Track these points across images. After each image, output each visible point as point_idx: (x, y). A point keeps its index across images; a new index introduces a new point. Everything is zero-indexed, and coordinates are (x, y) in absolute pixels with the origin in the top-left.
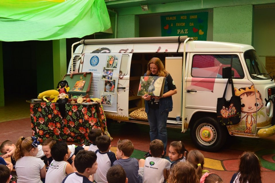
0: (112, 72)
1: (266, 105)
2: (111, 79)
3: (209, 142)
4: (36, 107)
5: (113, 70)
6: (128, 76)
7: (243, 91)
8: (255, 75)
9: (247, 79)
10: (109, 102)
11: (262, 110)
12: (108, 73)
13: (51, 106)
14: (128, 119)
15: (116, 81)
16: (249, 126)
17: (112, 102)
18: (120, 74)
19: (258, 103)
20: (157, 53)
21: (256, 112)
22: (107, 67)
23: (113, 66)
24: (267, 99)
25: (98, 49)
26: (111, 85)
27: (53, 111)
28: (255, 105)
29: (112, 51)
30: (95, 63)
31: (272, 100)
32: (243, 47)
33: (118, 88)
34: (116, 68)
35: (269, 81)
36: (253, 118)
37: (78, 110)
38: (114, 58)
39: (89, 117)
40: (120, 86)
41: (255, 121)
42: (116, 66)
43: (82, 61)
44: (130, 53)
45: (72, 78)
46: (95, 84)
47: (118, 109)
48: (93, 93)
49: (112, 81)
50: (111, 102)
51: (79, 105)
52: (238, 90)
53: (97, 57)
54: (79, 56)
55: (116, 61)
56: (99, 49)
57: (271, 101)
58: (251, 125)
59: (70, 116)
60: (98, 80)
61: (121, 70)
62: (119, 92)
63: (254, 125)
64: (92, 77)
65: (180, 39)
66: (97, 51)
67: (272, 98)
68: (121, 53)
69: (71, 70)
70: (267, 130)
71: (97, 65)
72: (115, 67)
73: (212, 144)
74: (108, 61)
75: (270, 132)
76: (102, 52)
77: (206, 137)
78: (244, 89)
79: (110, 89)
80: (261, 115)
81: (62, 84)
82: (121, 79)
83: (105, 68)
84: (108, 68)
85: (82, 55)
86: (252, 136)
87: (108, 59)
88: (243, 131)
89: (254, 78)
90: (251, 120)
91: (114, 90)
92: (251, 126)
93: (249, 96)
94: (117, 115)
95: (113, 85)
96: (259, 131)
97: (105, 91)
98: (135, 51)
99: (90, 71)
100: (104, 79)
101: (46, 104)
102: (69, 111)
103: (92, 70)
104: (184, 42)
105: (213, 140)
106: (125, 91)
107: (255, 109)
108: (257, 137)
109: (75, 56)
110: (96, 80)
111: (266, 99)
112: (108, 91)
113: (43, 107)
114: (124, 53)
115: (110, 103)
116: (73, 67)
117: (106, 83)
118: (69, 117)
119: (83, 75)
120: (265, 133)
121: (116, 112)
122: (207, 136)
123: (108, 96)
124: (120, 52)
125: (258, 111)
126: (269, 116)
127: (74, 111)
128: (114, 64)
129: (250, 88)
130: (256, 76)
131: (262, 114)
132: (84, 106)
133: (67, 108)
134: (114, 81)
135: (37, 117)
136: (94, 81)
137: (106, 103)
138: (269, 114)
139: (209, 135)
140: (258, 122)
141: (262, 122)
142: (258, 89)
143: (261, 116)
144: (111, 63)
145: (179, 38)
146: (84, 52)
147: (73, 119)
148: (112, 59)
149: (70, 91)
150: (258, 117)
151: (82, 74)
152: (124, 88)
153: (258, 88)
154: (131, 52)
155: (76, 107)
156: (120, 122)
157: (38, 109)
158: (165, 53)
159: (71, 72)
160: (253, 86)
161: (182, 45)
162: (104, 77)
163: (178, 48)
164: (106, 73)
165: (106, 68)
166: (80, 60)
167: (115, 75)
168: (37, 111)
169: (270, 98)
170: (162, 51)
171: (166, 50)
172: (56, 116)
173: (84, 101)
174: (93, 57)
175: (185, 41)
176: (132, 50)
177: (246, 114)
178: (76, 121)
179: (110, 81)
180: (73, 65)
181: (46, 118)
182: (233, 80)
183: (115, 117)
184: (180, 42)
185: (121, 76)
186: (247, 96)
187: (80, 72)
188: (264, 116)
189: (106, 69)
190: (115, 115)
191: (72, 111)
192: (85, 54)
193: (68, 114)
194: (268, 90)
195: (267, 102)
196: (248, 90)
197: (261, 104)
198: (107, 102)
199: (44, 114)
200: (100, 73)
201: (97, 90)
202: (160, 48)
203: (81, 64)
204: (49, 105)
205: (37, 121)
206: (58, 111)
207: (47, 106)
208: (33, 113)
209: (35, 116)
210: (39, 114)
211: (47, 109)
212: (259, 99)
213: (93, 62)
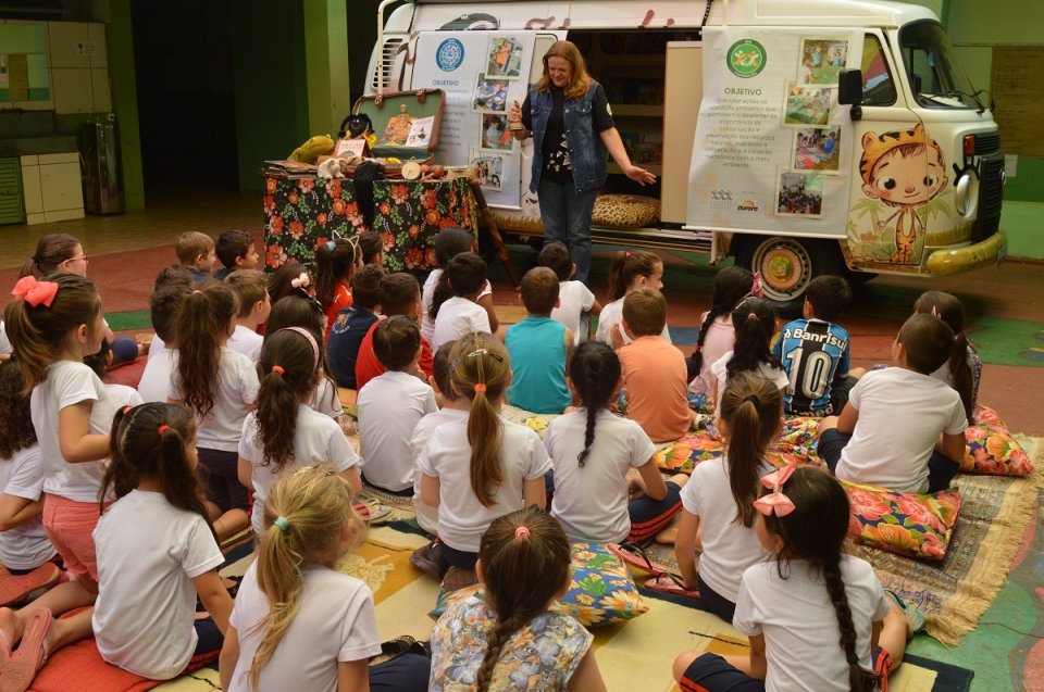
0: (504, 89)
1: (956, 183)
2: (503, 110)
3: (789, 291)
4: (285, 190)
5: (507, 83)
7: (890, 142)
8: (928, 96)
9: (906, 107)
10: (495, 180)
11: (941, 198)
12: (492, 91)
13: (328, 187)
16: (904, 242)
17: (506, 179)
19: (933, 177)
20: (641, 28)
21: (926, 202)
22: (489, 74)
23: (508, 70)
24: (961, 167)
25: (459, 20)
26: (501, 127)
27: (332, 203)
28: (925, 182)
29: (503, 25)
30: (451, 60)
31: (975, 170)
32: (899, 12)
34: (517, 75)
35: (972, 114)
36: (916, 221)
37: (409, 200)
38: (509, 46)
39: (442, 216)
41: (923, 229)
42: (515, 69)
43: (411, 56)
44: (560, 29)
45: (381, 107)
46: (453, 125)
48: (445, 151)
49: (506, 116)
50: (502, 178)
51: (411, 185)
52: (877, 138)
53: (457, 42)
54: (400, 40)
55: (517, 53)
56: (463, 18)
57: (973, 173)
58: (910, 239)
59: (384, 216)
60: (462, 114)
62: (527, 148)
63: (919, 239)
64: (444, 105)
66: (458, 24)
67: (975, 164)
68: (531, 29)
69: (376, 85)
70: (954, 253)
71: (457, 66)
72: (512, 73)
73: (795, 295)
74: (492, 56)
75: (961, 261)
76: (472, 26)
77: (780, 278)
78: (896, 135)
79: (500, 138)
80: (939, 211)
81: (355, 125)
83: (482, 76)
84: (494, 74)
85: (412, 38)
86: (912, 270)
87: (492, 47)
88: (887, 257)
89: (923, 103)
90: (913, 225)
91: (511, 143)
92: (911, 242)
93: (909, 157)
94: (518, 217)
96: (930, 257)
97: (484, 146)
98: (576, 24)
99: (436, 87)
100: (481, 110)
101: (314, 181)
102: (381, 201)
103: (443, 83)
105: (800, 286)
108: (924, 275)
109: (389, 41)
110: (456, 114)
111: (955, 166)
112: (492, 145)
113: (305, 191)
114: (542, 29)
115: (498, 181)
116: (385, 74)
117: (487, 121)
118: (379, 221)
119: (415, 100)
120: (949, 261)
121: (518, 208)
122: (783, 275)
123: (493, 162)
124: (528, 28)
125: (931, 198)
126: (962, 215)
127: (398, 202)
128: (511, 62)
129: (911, 133)
130: (929, 99)
131: (943, 207)
132: (428, 187)
133: (379, 194)
135: (284, 220)
136: (452, 117)
137: (488, 182)
138: (966, 210)
139: (790, 271)
140: (930, 231)
141: (942, 231)
142: (934, 136)
143: (940, 214)
144: (502, 60)
146: (418, 27)
147: (392, 225)
148: (504, 49)
149: (377, 146)
150: (930, 215)
151: (412, 94)
153: (933, 132)
154: (561, 25)
155: (404, 190)
156: (527, 239)
157: (288, 194)
158: (665, 28)
159: (376, 91)
160: (920, 127)
161: (714, 7)
162: (481, 103)
163: (706, 15)
164: (487, 90)
165: (486, 77)
166: (404, 52)
167: (515, 96)
168: (287, 200)
169: (969, 163)
170: (658, 22)
171: (671, 21)
172: (340, 219)
173: (426, 173)
174: (446, 41)
176: (567, 21)
177: (898, 208)
178: (400, 232)
180: (384, 69)
181: (311, 224)
182: (866, 109)
183: (515, 223)
186: (904, 156)
187: (406, 88)
188: (949, 215)
189: (487, 80)
190: (513, 216)
191: (392, 202)
192: (421, 34)
193: (380, 211)
194: (965, 140)
195: (959, 174)
196: (905, 139)
197: (942, 180)
198: (490, 178)
199: (306, 210)
200: (467, 92)
201: (459, 144)
202: (650, 14)
203: (409, 63)
204: (321, 186)
205: (284, 230)
206: (347, 203)
207: (316, 188)
208: (272, 208)
209: (278, 215)
210: (288, 211)
211: (315, 196)
212: (937, 165)
213: (447, 57)
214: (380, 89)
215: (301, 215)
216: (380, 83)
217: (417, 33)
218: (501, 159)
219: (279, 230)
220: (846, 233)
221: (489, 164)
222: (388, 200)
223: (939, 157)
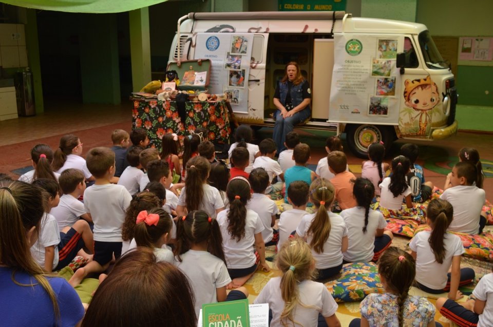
0: (240, 59)
1: (443, 101)
2: (239, 68)
4: (143, 106)
5: (240, 57)
6: (263, 65)
7: (417, 83)
8: (431, 63)
9: (422, 68)
10: (236, 100)
12: (234, 60)
13: (164, 105)
14: (262, 122)
15: (246, 71)
16: (423, 126)
17: (241, 100)
18: (252, 61)
19: (434, 98)
20: (303, 33)
21: (431, 109)
22: (232, 52)
23: (241, 51)
24: (445, 94)
25: (215, 27)
26: (238, 77)
27: (166, 112)
28: (431, 100)
29: (237, 30)
30: (214, 46)
31: (449, 94)
32: (416, 27)
33: (249, 81)
34: (246, 53)
35: (446, 71)
36: (427, 117)
37: (203, 110)
38: (241, 40)
39: (217, 117)
40: (252, 78)
41: (430, 120)
42: (244, 50)
43: (194, 44)
45: (181, 67)
46: (215, 75)
47: (250, 108)
49: (240, 72)
50: (239, 99)
51: (203, 104)
53: (216, 38)
54: (187, 36)
55: (245, 43)
56: (217, 27)
59: (191, 118)
60: (219, 70)
61: (253, 56)
62: (251, 86)
63: (429, 125)
64: (211, 66)
65: (336, 16)
66: (215, 29)
67: (449, 92)
68: (250, 32)
69: (176, 57)
70: (443, 130)
71: (216, 49)
72: (243, 52)
74: (233, 44)
75: (446, 134)
76: (222, 30)
77: (367, 142)
78: (419, 81)
79: (238, 81)
81: (171, 75)
82: (254, 68)
83: (228, 53)
85: (194, 35)
86: (426, 138)
87: (233, 40)
88: (415, 133)
89: (430, 67)
90: (426, 119)
91: (243, 84)
92: (425, 126)
93: (424, 90)
94: (247, 117)
95: (242, 76)
96: (434, 132)
97: (230, 85)
98: (271, 31)
99: (207, 58)
100: (229, 69)
101: (157, 102)
102: (189, 111)
103: (210, 56)
104: (342, 19)
106: (259, 85)
107: (430, 105)
108: (430, 140)
109: (183, 36)
110: (217, 70)
111: (443, 93)
112: (234, 85)
113: (152, 107)
114: (257, 32)
115: (237, 100)
117: (231, 74)
118: (188, 120)
120: (441, 134)
121: (246, 113)
122: (369, 141)
123: (234, 92)
124: (249, 32)
125: (434, 107)
126: (445, 113)
127: (197, 111)
129: (425, 80)
130: (431, 65)
131: (438, 111)
132: (211, 104)
133: (188, 108)
134: (244, 71)
135: (142, 120)
136: (215, 72)
137: (232, 101)
138: (446, 112)
139: (372, 139)
141: (437, 121)
142: (434, 81)
143: (437, 114)
144: (238, 46)
145: (334, 13)
146: (195, 31)
147: (195, 122)
148: (239, 41)
149: (180, 85)
150: (433, 115)
151: (196, 61)
152: (258, 81)
154: (265, 31)
155: (200, 106)
157: (145, 108)
158: (314, 33)
159: (176, 60)
160: (429, 77)
161: (338, 23)
162: (229, 65)
163: (333, 28)
164: (231, 59)
165: (231, 54)
166: (189, 42)
167: (245, 62)
168: (144, 111)
169: (447, 92)
170: (310, 30)
171: (316, 30)
172: (169, 119)
173: (209, 98)
174: (211, 37)
175: (344, 18)
176: (268, 29)
177: (420, 111)
179: (238, 71)
180: (181, 49)
181: (155, 122)
182: (406, 70)
183: (245, 119)
184: (334, 19)
185: (254, 65)
186: (422, 89)
187: (191, 58)
188: (440, 114)
189: (231, 55)
190: (243, 117)
191: (194, 112)
192: (198, 33)
193: (188, 116)
194: (446, 82)
195: (444, 96)
196: (423, 82)
197: (438, 99)
198: (233, 100)
199: (153, 115)
200: (222, 60)
201: (218, 84)
202: (306, 27)
203: (193, 47)
204: (161, 104)
205: (142, 125)
206: (173, 112)
207: (158, 106)
208: (137, 115)
209: (140, 118)
210: (145, 116)
211: (157, 109)
212: (436, 93)
213: (211, 44)
214: (178, 59)
215: (150, 118)
216: (179, 56)
217: (196, 33)
218: (238, 91)
219: (140, 125)
220: (398, 123)
221: (233, 93)
222: (192, 111)
223: (437, 90)
